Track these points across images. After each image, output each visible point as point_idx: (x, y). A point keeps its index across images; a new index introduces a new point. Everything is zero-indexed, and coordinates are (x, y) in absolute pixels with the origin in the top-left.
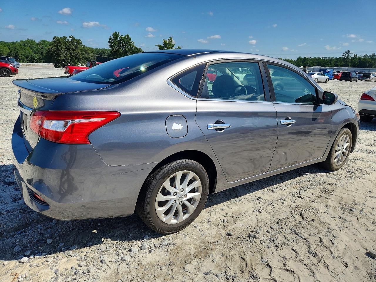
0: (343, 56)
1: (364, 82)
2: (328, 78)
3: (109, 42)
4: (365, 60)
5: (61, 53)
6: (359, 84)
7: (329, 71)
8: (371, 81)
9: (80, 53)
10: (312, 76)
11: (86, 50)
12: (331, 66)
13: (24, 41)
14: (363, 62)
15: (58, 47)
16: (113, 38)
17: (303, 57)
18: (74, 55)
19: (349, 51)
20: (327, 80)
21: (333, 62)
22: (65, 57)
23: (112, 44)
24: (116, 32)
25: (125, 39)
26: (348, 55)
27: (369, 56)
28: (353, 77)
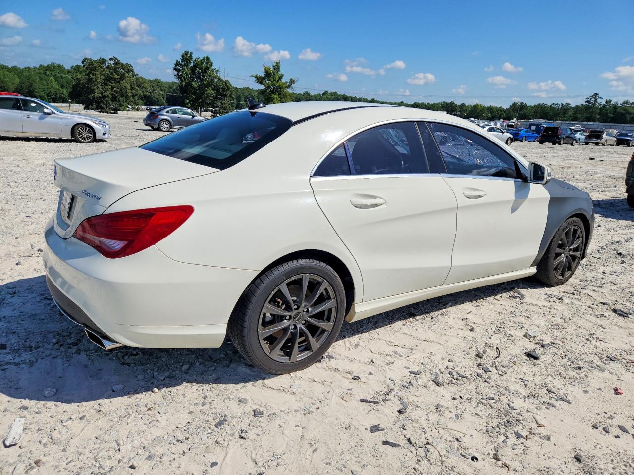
0: (586, 102)
1: (592, 146)
3: (175, 69)
4: (624, 110)
5: (95, 87)
9: (129, 86)
11: (140, 82)
12: (565, 119)
13: (46, 65)
14: (621, 113)
15: (89, 76)
16: (182, 62)
18: (119, 90)
19: (596, 94)
20: (509, 141)
21: (570, 113)
22: (102, 93)
23: (180, 73)
24: (187, 53)
25: (202, 63)
26: (596, 101)
27: (631, 104)
28: (563, 138)
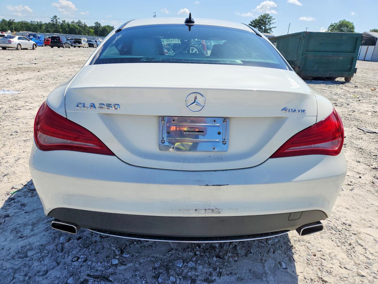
0: (51, 21)
1: (77, 48)
2: (35, 43)
6: (73, 51)
7: (39, 36)
8: (84, 47)
10: (11, 41)
14: (73, 28)
17: (7, 20)
19: (56, 16)
20: (35, 46)
21: (44, 28)
26: (56, 20)
27: (76, 23)
28: (64, 43)
